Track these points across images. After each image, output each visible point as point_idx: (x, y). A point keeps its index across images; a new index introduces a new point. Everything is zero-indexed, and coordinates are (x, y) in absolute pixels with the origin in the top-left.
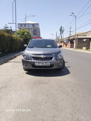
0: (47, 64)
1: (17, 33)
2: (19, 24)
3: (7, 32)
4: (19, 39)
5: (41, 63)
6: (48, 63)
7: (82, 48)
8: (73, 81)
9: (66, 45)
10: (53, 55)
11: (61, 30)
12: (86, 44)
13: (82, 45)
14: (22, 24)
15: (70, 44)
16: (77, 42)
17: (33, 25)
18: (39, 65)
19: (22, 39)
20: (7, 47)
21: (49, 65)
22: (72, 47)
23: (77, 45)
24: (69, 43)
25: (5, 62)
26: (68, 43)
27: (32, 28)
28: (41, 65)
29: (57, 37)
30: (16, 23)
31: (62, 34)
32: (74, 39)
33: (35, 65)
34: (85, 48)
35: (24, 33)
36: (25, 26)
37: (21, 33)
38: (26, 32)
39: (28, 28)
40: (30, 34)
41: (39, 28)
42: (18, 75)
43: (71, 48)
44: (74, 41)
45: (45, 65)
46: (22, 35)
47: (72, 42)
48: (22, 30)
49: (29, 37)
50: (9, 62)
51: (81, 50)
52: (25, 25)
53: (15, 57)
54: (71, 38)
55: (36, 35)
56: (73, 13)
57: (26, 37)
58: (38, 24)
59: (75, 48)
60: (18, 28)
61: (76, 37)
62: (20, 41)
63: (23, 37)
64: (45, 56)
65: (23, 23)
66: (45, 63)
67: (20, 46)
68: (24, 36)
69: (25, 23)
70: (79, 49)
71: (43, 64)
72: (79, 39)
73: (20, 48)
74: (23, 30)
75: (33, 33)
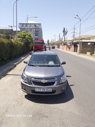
0: (48, 90)
1: (18, 36)
2: (20, 24)
3: (6, 37)
4: (20, 44)
5: (42, 89)
6: (50, 89)
7: (86, 53)
8: (77, 113)
9: (69, 48)
10: (56, 79)
11: (64, 31)
12: (90, 49)
13: (86, 49)
14: (23, 24)
15: (74, 48)
16: (81, 46)
17: (35, 25)
18: (39, 91)
19: (22, 43)
20: (7, 54)
21: (51, 91)
22: (75, 50)
23: (81, 49)
24: (73, 46)
25: (3, 75)
26: (71, 47)
27: (34, 29)
28: (42, 91)
29: (60, 39)
30: (17, 27)
31: (65, 35)
32: (78, 43)
33: (35, 91)
34: (90, 53)
35: (25, 36)
36: (26, 26)
37: (22, 36)
38: (27, 35)
39: (29, 28)
40: (31, 37)
41: (41, 28)
42: (16, 100)
43: (74, 52)
44: (77, 45)
45: (46, 91)
46: (23, 38)
47: (75, 45)
48: (23, 33)
49: (30, 41)
50: (8, 75)
51: (85, 56)
52: (27, 24)
53: (15, 66)
54: (74, 42)
55: (38, 36)
56: (78, 16)
57: (27, 40)
58: (40, 24)
59: (79, 53)
60: (19, 28)
61: (80, 41)
62: (21, 45)
63: (24, 41)
64: (46, 81)
65: (25, 23)
66: (46, 89)
67: (21, 51)
68: (25, 39)
69: (26, 22)
70: (83, 54)
71: (44, 90)
72: (83, 42)
73: (21, 53)
74: (25, 33)
75: (35, 33)
